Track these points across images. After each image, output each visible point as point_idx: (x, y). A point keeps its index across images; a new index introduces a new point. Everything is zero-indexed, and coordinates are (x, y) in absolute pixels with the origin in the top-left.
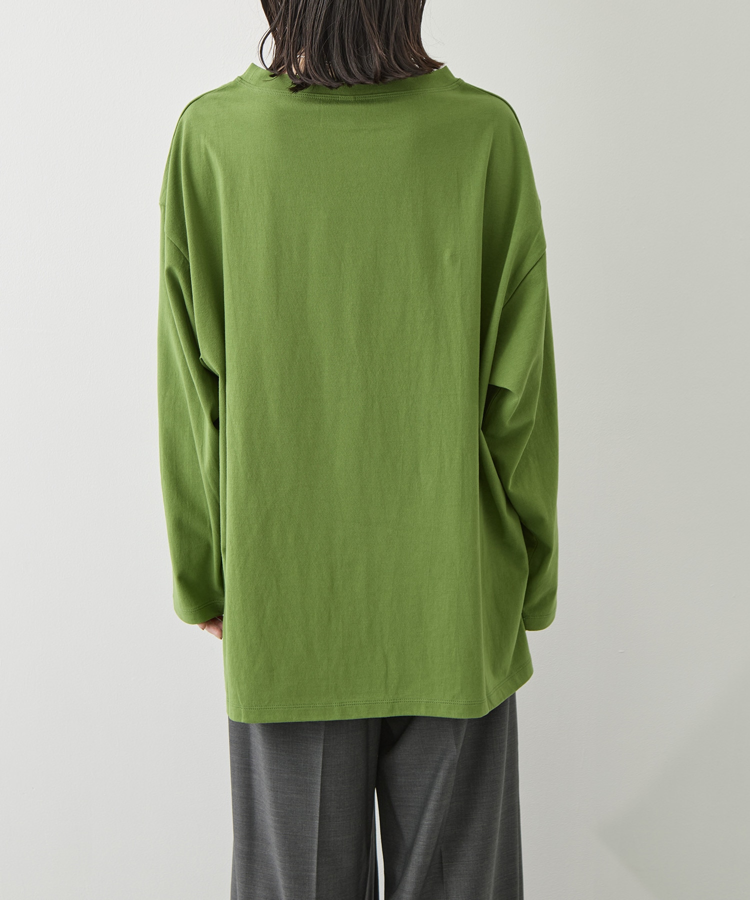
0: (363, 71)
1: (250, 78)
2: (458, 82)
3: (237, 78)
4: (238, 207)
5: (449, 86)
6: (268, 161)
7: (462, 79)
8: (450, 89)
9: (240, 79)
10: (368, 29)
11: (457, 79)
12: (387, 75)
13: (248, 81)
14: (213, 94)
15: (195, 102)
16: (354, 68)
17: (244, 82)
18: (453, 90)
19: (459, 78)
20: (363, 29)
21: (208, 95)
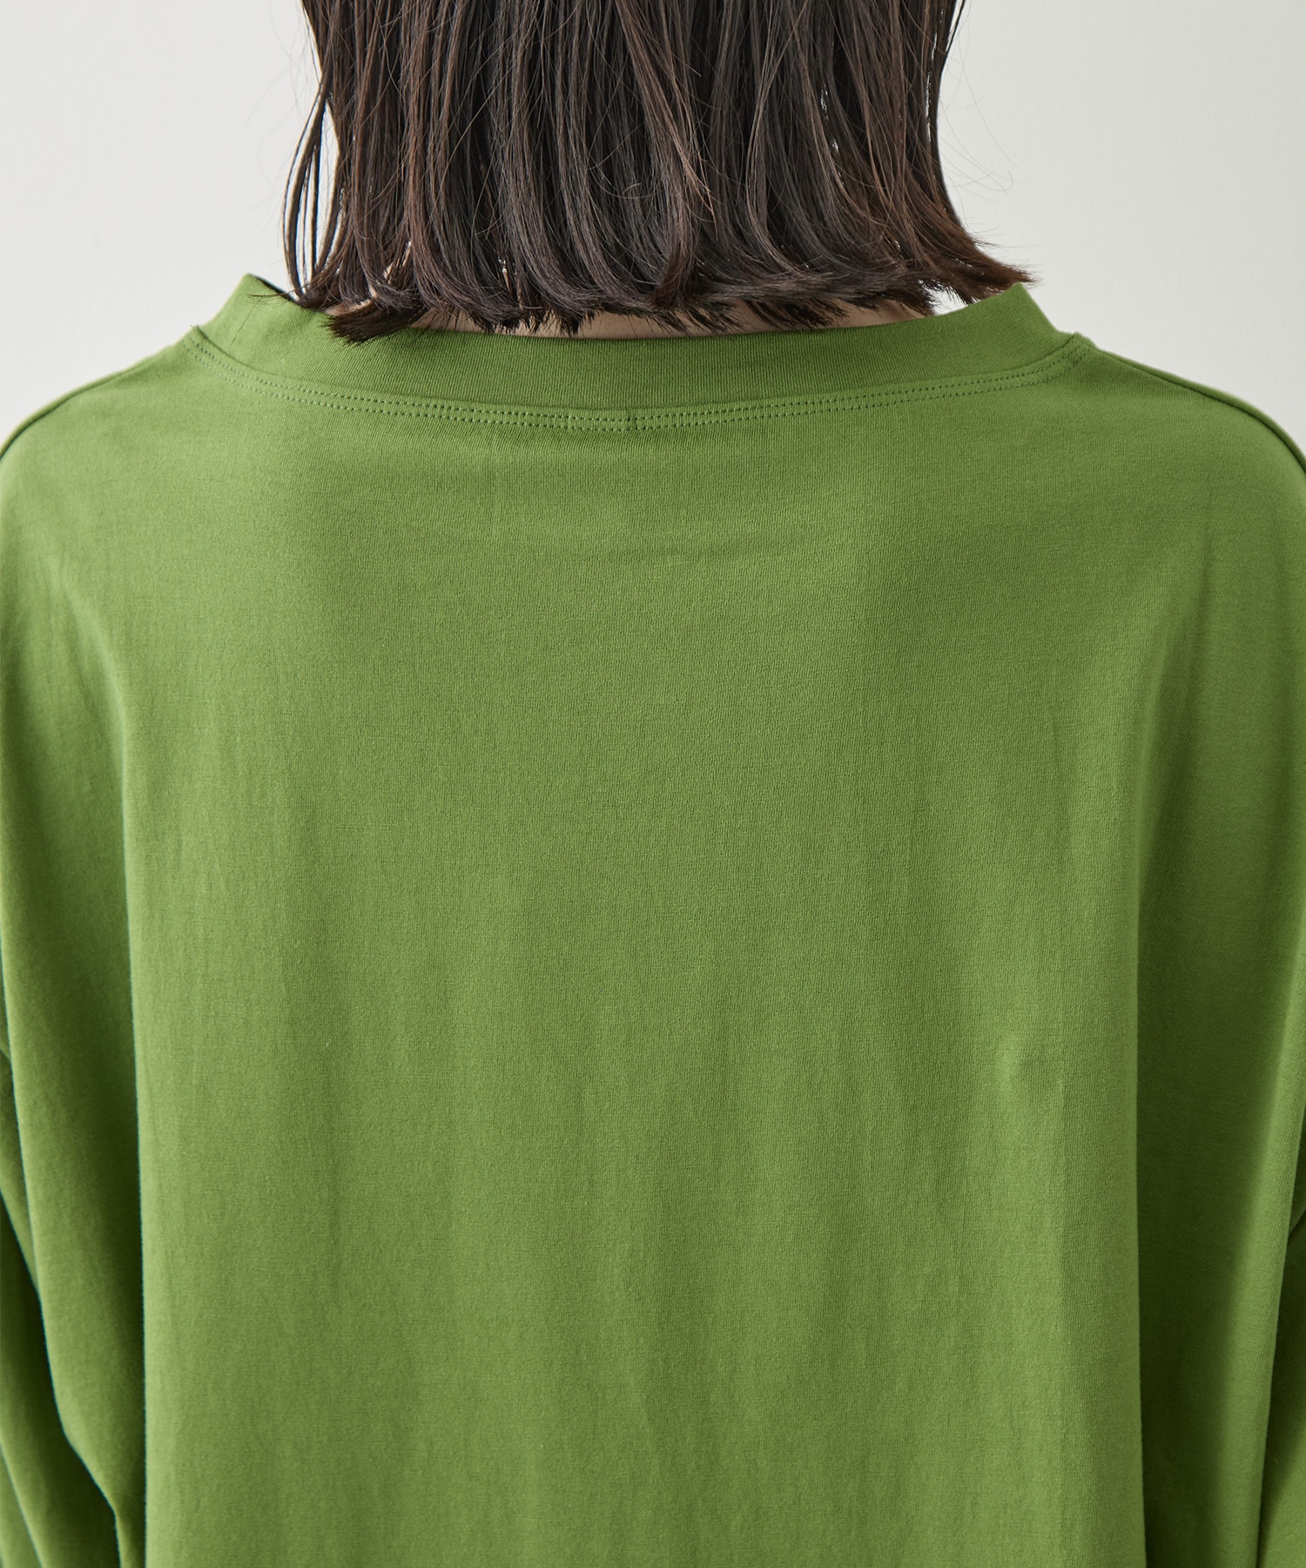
0: (621, 259)
1: (233, 332)
2: (1066, 350)
3: (188, 336)
4: (178, 852)
5: (1028, 369)
6: (286, 674)
7: (1085, 334)
8: (1033, 378)
9: (198, 339)
10: (649, 90)
11: (1062, 334)
12: (720, 280)
13: (225, 347)
14: (96, 396)
15: (37, 425)
16: (589, 252)
17: (211, 349)
18: (1046, 381)
19: (1072, 332)
20: (628, 95)
21: (82, 400)
